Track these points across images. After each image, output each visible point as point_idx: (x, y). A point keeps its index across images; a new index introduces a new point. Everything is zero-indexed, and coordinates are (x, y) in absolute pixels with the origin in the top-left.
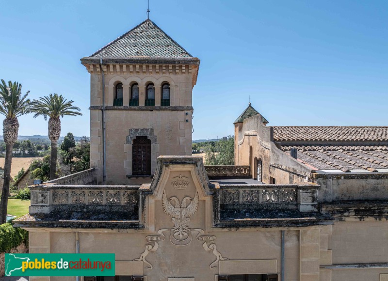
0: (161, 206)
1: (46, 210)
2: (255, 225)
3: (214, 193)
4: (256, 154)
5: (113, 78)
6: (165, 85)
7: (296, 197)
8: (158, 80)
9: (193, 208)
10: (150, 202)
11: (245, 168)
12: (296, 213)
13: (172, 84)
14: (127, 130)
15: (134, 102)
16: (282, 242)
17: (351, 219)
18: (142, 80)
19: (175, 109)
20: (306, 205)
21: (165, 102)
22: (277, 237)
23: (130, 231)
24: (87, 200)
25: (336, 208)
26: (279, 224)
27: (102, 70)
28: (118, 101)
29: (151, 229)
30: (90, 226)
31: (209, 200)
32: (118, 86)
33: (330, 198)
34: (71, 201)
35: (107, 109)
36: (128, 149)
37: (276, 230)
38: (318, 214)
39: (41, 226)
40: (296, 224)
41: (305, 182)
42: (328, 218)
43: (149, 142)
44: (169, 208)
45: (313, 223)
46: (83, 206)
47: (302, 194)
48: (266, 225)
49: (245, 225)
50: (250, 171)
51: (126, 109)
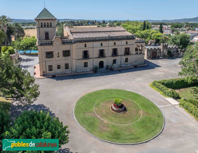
0: (55, 43)
1: (40, 44)
2: (67, 44)
3: (62, 41)
4: (68, 34)
5: (40, 22)
6: (51, 23)
7: (72, 41)
8: (49, 22)
9: (59, 43)
10: (54, 42)
11: (66, 37)
12: (72, 43)
13: (52, 23)
14: (44, 31)
15: (45, 26)
16: (70, 46)
17: (79, 43)
18: (46, 22)
19: (53, 27)
20: (73, 42)
21: (51, 26)
22: (70, 45)
23: (52, 46)
24: (45, 42)
25: (76, 42)
26: (70, 44)
27: (38, 21)
28: (42, 26)
29: (54, 45)
30: (46, 45)
31: (61, 42)
32: (42, 23)
33: (76, 41)
34: (43, 43)
35: (40, 28)
36: (44, 35)
37: (69, 45)
38: (74, 43)
39: (40, 46)
40: (72, 44)
41: (73, 39)
42: (76, 43)
43: (48, 33)
44: (56, 43)
45: (74, 44)
46: (45, 43)
47: (73, 40)
48: (68, 44)
49: (66, 44)
50: (67, 37)
51: (43, 28)
